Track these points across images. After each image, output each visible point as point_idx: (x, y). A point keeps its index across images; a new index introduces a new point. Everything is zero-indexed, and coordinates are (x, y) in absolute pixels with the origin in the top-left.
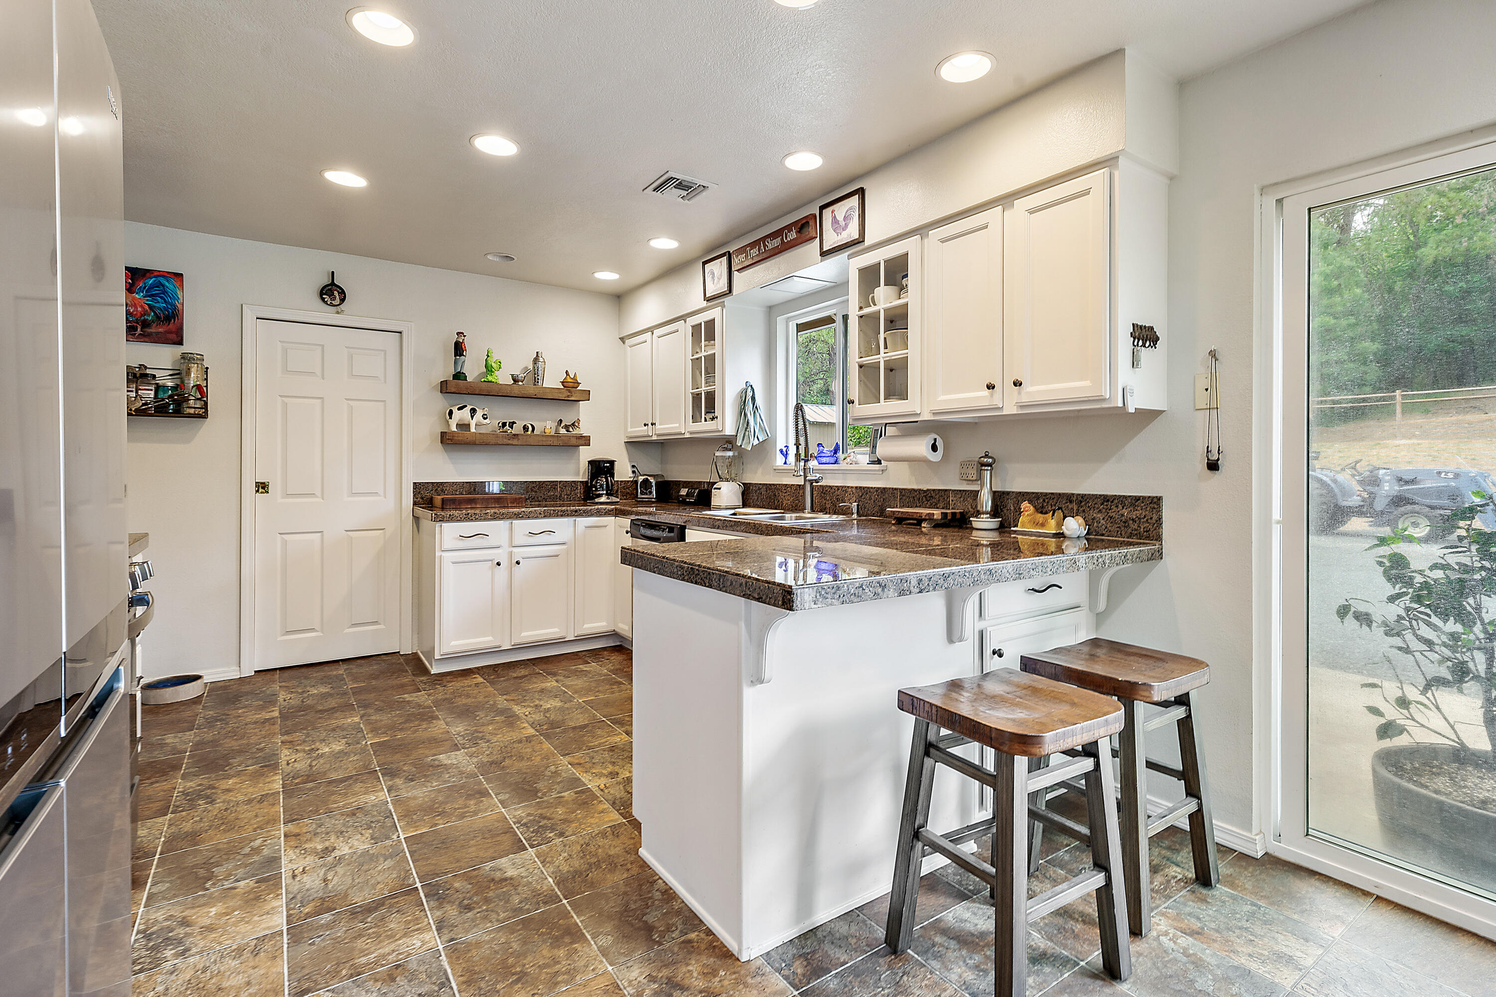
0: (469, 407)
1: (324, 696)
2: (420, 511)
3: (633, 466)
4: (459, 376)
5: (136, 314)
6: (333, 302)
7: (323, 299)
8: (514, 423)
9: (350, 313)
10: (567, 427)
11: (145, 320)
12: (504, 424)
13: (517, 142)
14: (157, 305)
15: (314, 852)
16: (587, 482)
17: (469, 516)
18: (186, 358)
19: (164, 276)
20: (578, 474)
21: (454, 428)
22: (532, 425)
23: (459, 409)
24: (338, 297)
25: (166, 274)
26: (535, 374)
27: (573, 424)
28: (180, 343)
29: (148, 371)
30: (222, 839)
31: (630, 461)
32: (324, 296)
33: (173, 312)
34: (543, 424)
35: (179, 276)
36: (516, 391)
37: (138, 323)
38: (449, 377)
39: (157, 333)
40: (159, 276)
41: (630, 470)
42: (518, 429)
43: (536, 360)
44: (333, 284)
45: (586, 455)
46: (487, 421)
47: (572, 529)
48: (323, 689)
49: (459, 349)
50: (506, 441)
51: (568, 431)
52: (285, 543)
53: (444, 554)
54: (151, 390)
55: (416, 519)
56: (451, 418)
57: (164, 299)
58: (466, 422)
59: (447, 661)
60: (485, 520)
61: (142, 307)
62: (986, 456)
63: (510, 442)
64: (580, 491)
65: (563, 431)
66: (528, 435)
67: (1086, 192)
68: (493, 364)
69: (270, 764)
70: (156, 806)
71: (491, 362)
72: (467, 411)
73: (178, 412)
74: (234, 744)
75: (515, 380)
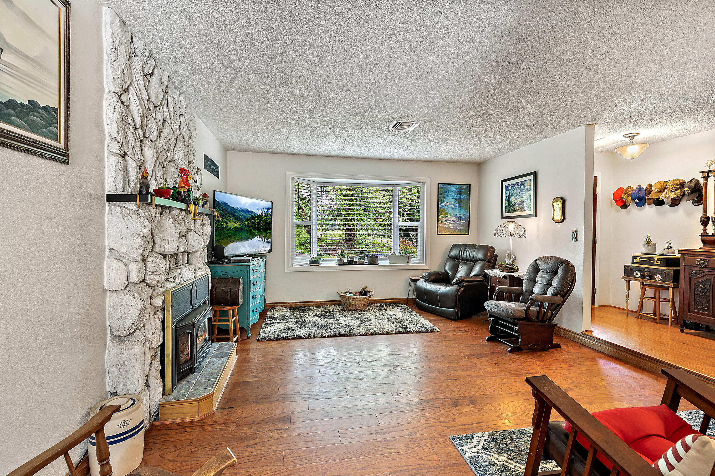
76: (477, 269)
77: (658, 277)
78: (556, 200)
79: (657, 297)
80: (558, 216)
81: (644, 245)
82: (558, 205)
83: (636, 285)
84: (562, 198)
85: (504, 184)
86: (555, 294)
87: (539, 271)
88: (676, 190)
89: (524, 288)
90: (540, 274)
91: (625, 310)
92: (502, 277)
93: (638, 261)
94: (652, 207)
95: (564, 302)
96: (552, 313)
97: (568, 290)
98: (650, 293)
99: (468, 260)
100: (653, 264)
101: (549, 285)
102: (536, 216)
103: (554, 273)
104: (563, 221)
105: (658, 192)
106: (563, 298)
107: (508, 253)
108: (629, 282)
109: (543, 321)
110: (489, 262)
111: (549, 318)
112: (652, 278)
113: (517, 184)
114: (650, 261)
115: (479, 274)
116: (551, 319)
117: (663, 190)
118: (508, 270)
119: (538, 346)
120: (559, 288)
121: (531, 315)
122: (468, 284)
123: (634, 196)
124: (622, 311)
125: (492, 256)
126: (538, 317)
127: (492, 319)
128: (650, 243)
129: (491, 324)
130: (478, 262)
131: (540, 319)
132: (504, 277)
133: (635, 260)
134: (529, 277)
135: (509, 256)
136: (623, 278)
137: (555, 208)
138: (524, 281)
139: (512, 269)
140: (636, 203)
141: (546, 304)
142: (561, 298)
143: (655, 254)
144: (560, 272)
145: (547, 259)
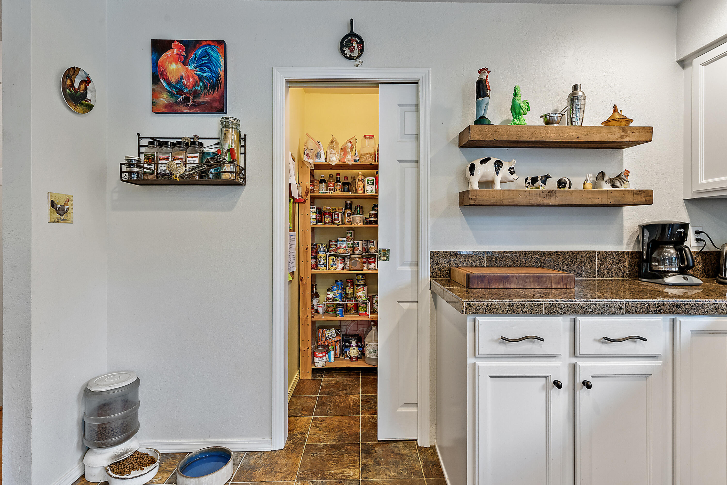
0: (493, 160)
2: (439, 287)
3: (699, 232)
4: (482, 121)
5: (189, 86)
6: (353, 54)
7: (343, 52)
8: (547, 177)
10: (612, 182)
11: (195, 91)
14: (204, 75)
16: (640, 254)
17: (514, 308)
18: (227, 125)
19: (209, 46)
21: (476, 187)
23: (482, 162)
24: (356, 48)
25: (211, 43)
27: (619, 177)
28: (224, 111)
29: (197, 140)
31: (693, 226)
32: (344, 49)
33: (216, 80)
34: (583, 178)
35: (221, 44)
36: (553, 134)
37: (191, 95)
38: (472, 123)
39: (205, 103)
40: (205, 46)
41: (693, 238)
42: (552, 184)
43: (574, 96)
44: (352, 34)
45: (639, 216)
46: (514, 176)
47: (667, 334)
49: (482, 89)
50: (540, 200)
51: (613, 186)
53: (480, 363)
54: (196, 157)
55: (434, 294)
56: (472, 174)
57: (210, 68)
58: (490, 179)
61: (193, 78)
64: (625, 265)
66: (566, 191)
68: (522, 105)
71: (521, 100)
72: (490, 166)
73: (217, 179)
75: (548, 122)
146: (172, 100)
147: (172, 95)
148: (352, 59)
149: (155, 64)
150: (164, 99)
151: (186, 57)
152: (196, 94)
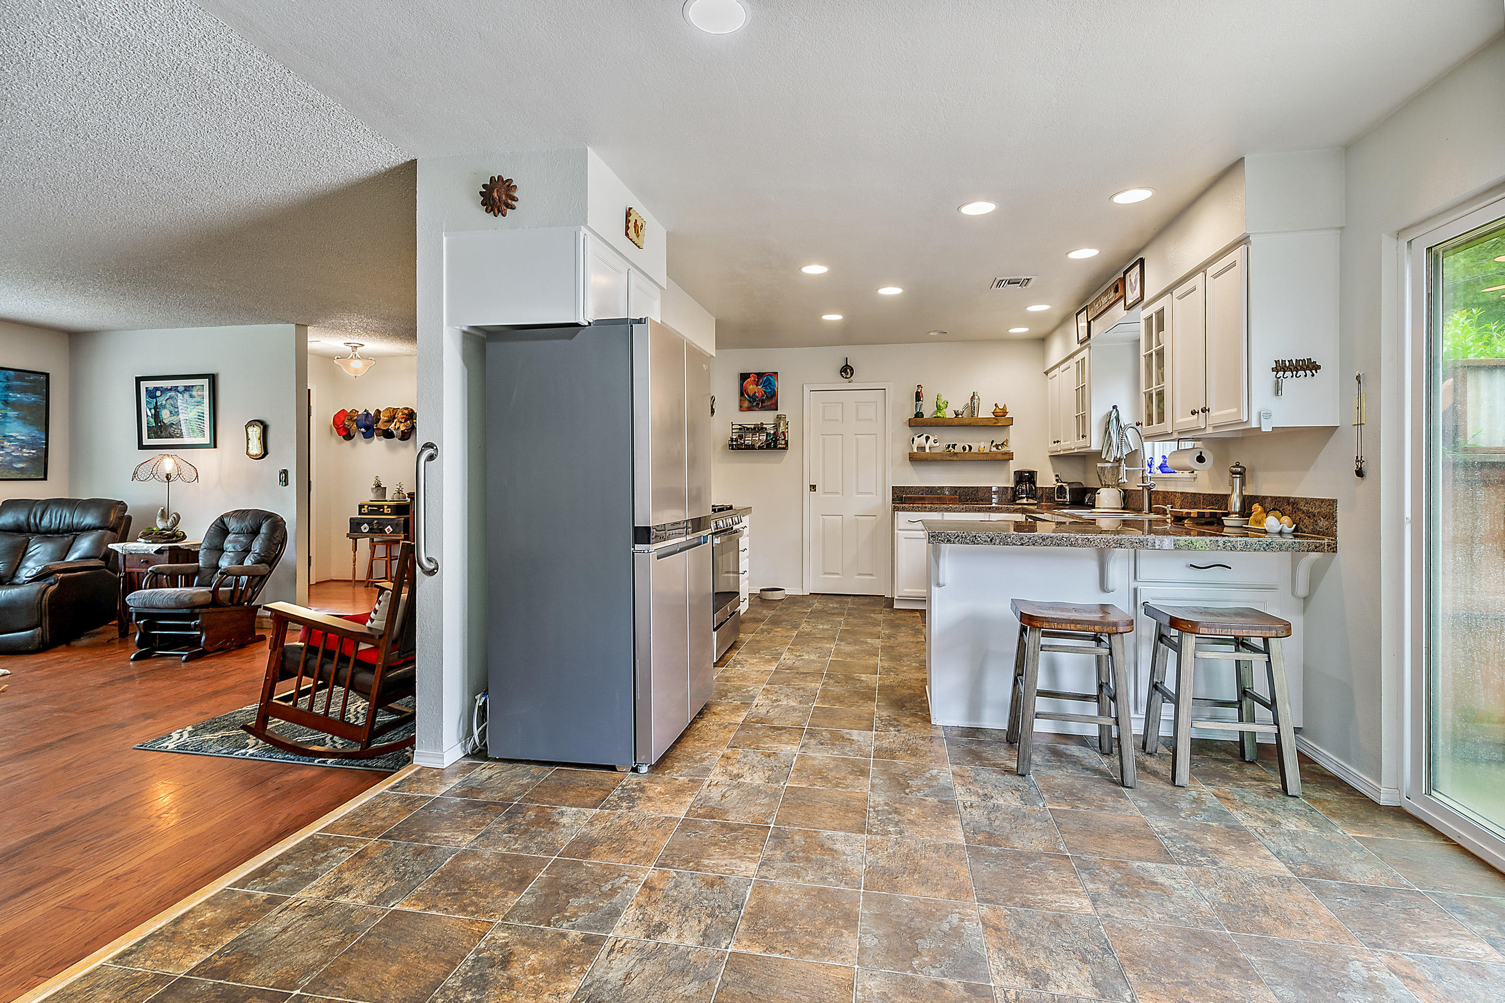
0: (925, 435)
1: (834, 608)
2: (894, 505)
3: (1057, 476)
4: (919, 415)
5: (759, 397)
6: (847, 376)
7: (842, 375)
8: (955, 445)
9: (858, 380)
10: (997, 446)
11: (763, 399)
12: (949, 446)
13: (900, 287)
14: (767, 391)
15: (796, 655)
16: (1013, 488)
17: (914, 508)
18: (779, 417)
19: (770, 376)
20: (1009, 482)
21: (915, 451)
22: (969, 446)
23: (919, 437)
24: (850, 373)
25: (771, 374)
26: (972, 407)
27: (1003, 444)
28: (777, 409)
29: (764, 426)
30: (766, 644)
31: (1054, 471)
32: (842, 373)
33: (774, 394)
34: (978, 444)
35: (776, 375)
36: (956, 422)
37: (760, 401)
38: (913, 415)
39: (767, 405)
40: (767, 375)
41: (1054, 479)
42: (958, 449)
43: (973, 398)
44: (847, 365)
45: (1014, 466)
46: (937, 444)
48: (835, 606)
49: (918, 397)
50: (949, 458)
51: (997, 449)
52: (824, 520)
53: (899, 532)
54: (764, 435)
56: (914, 443)
57: (770, 388)
58: (923, 446)
59: (904, 602)
60: (924, 511)
61: (761, 393)
62: (1237, 466)
63: (951, 458)
64: (1010, 494)
65: (994, 449)
66: (966, 453)
67: (1233, 265)
68: (942, 406)
69: (796, 627)
70: (750, 631)
71: (940, 403)
72: (923, 438)
73: (775, 447)
74: (787, 618)
75: (957, 414)
76: (84, 545)
77: (389, 529)
78: (251, 423)
79: (388, 555)
80: (255, 448)
81: (373, 489)
82: (255, 432)
83: (364, 544)
84: (262, 422)
85: (144, 385)
86: (258, 562)
87: (228, 533)
88: (406, 421)
89: (201, 564)
90: (231, 537)
91: (351, 581)
92: (152, 552)
93: (366, 511)
94: (381, 440)
95: (271, 572)
96: (253, 591)
97: (277, 555)
98: (381, 551)
99: (57, 531)
100: (383, 513)
101: (247, 551)
102: (215, 447)
103: (255, 532)
104: (263, 457)
105: (387, 421)
106: (270, 566)
107: (162, 510)
108: (356, 540)
109: (239, 603)
110: (113, 530)
111: (247, 599)
112: (382, 531)
113: (176, 389)
114: (379, 510)
115: (90, 554)
116: (250, 600)
117: (391, 420)
118: (164, 539)
119: (233, 642)
120: (263, 553)
121: (221, 597)
122: (68, 577)
123: (359, 424)
124: (349, 583)
125: (121, 518)
126: (231, 599)
127: (142, 622)
128: (380, 486)
129: (140, 632)
130: (85, 533)
131: (235, 602)
132: (159, 552)
133: (363, 509)
134: (210, 544)
135: (164, 515)
136: (348, 535)
137: (250, 436)
138: (201, 553)
139: (175, 536)
140: (363, 433)
141: (244, 578)
142: (267, 567)
143: (386, 501)
144: (263, 530)
145: (241, 514)
146: (750, 405)
147: (750, 402)
148: (846, 378)
149: (741, 385)
150: (746, 404)
151: (758, 382)
152: (763, 401)
